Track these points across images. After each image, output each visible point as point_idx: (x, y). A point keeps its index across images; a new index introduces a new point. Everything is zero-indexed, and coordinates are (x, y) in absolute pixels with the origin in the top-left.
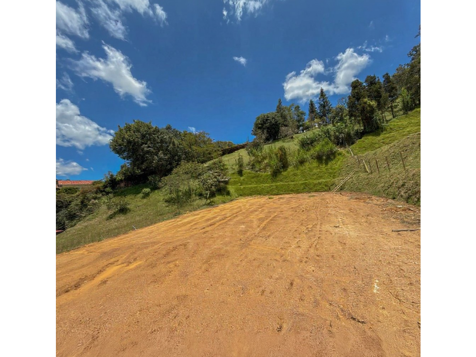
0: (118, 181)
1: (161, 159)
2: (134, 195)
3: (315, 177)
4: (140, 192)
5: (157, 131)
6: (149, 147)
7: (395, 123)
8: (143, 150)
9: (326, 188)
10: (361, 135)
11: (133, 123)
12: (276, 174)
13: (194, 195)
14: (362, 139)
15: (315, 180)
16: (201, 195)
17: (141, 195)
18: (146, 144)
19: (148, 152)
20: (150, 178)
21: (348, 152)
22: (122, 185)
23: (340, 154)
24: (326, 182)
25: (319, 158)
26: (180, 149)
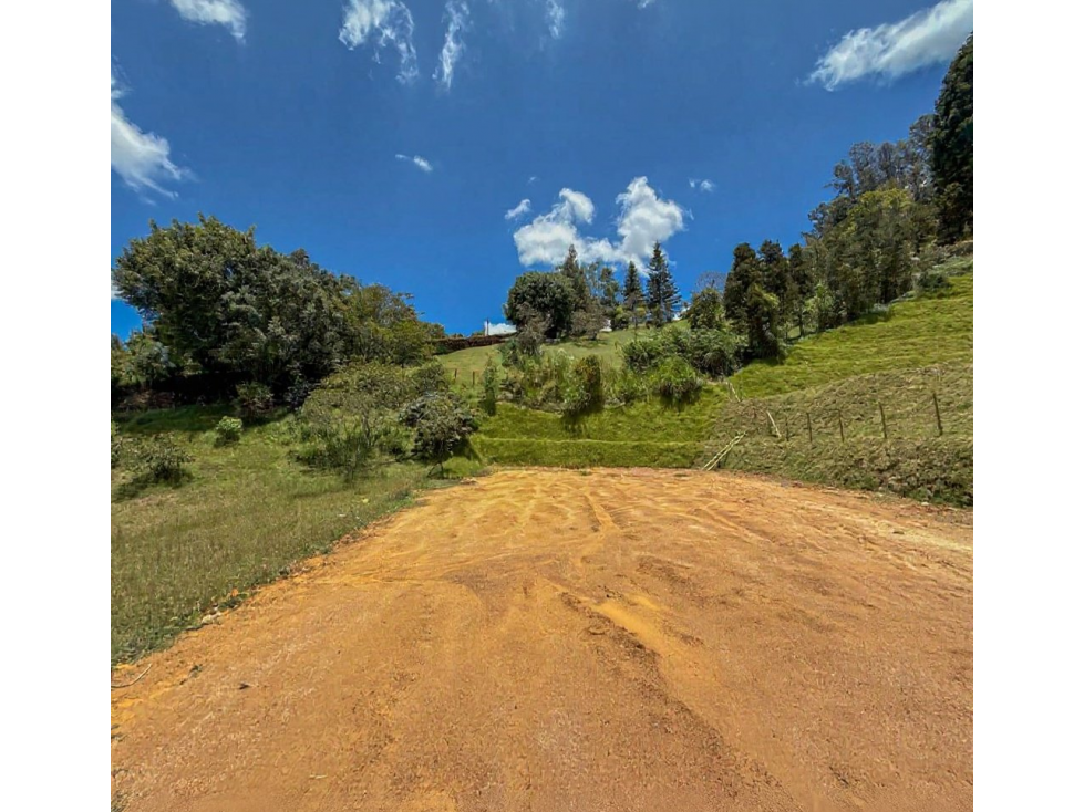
0: (127, 386)
1: (276, 340)
2: (188, 433)
3: (659, 434)
4: (211, 427)
5: (268, 260)
6: (242, 301)
7: (806, 345)
8: (226, 305)
9: (684, 461)
10: (746, 357)
11: (201, 226)
12: (574, 416)
13: (377, 451)
14: (750, 367)
15: (659, 440)
16: (396, 451)
17: (213, 435)
18: (236, 291)
19: (239, 315)
20: (242, 390)
21: (724, 389)
22: (141, 400)
23: (710, 391)
24: (683, 447)
25: (666, 394)
26: (334, 322)
